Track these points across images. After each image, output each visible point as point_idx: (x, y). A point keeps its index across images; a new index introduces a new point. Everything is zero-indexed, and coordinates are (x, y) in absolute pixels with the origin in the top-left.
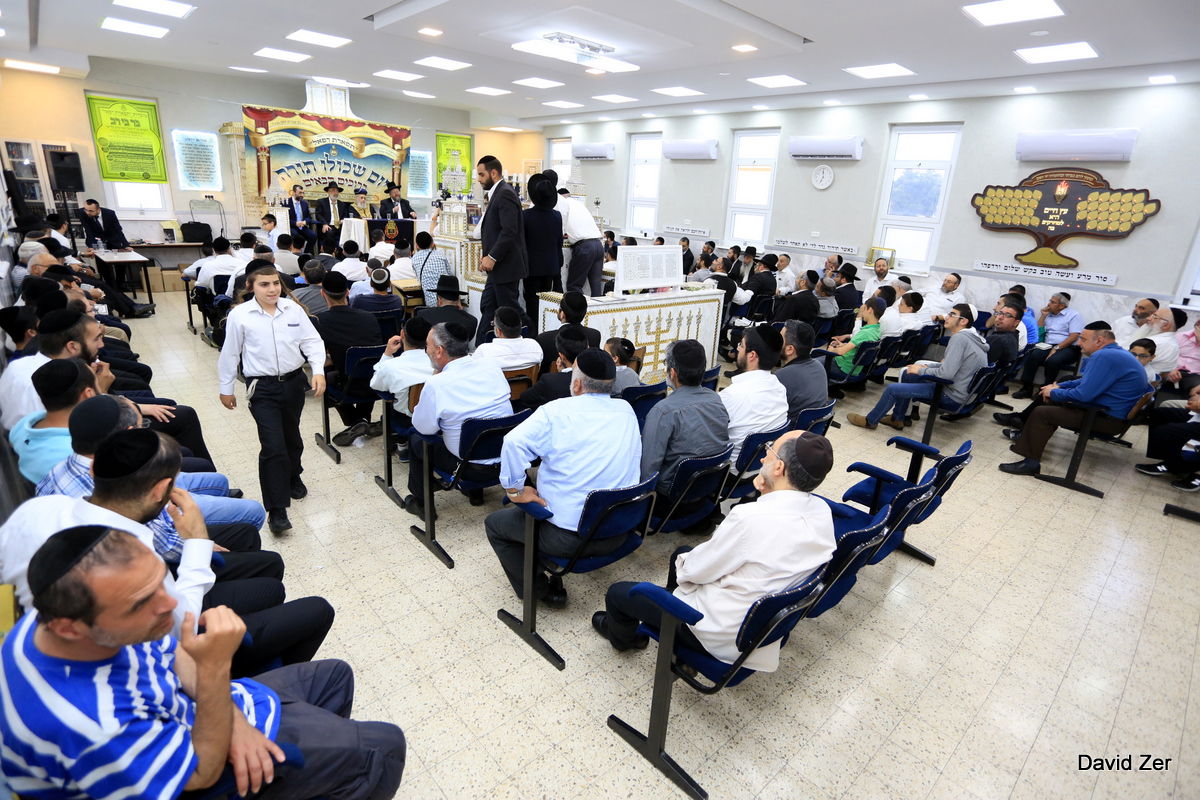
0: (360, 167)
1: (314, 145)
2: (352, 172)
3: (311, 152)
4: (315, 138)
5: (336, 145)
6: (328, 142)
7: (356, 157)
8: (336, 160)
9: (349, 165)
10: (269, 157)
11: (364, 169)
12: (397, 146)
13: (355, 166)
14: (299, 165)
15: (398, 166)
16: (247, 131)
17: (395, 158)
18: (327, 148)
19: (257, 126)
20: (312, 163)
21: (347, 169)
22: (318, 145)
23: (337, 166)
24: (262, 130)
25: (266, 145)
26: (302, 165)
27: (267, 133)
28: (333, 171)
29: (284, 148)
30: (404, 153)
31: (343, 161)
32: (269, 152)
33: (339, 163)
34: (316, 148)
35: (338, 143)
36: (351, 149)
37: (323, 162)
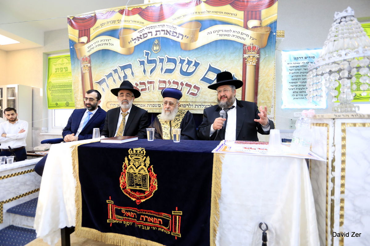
0: (189, 63)
1: (133, 44)
2: (177, 71)
3: (130, 53)
4: (135, 35)
5: (158, 38)
6: (149, 36)
7: (185, 49)
8: (157, 58)
9: (174, 61)
10: (90, 68)
11: (197, 64)
12: (252, 23)
13: (182, 61)
14: (116, 71)
15: (254, 54)
16: (72, 43)
17: (248, 42)
18: (149, 44)
19: (80, 36)
20: (129, 66)
21: (171, 66)
22: (138, 43)
23: (159, 65)
24: (84, 39)
25: (87, 54)
26: (119, 70)
27: (89, 41)
28: (154, 73)
29: (104, 53)
30: (265, 32)
31: (165, 57)
32: (90, 62)
33: (162, 61)
34: (135, 46)
35: (162, 34)
36: (179, 40)
37: (142, 63)
